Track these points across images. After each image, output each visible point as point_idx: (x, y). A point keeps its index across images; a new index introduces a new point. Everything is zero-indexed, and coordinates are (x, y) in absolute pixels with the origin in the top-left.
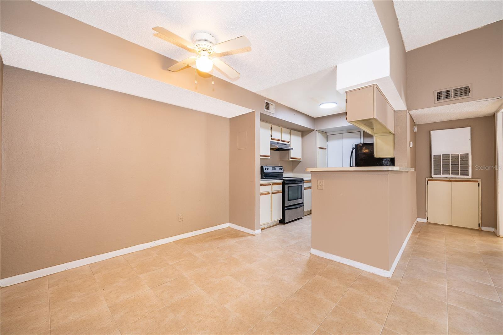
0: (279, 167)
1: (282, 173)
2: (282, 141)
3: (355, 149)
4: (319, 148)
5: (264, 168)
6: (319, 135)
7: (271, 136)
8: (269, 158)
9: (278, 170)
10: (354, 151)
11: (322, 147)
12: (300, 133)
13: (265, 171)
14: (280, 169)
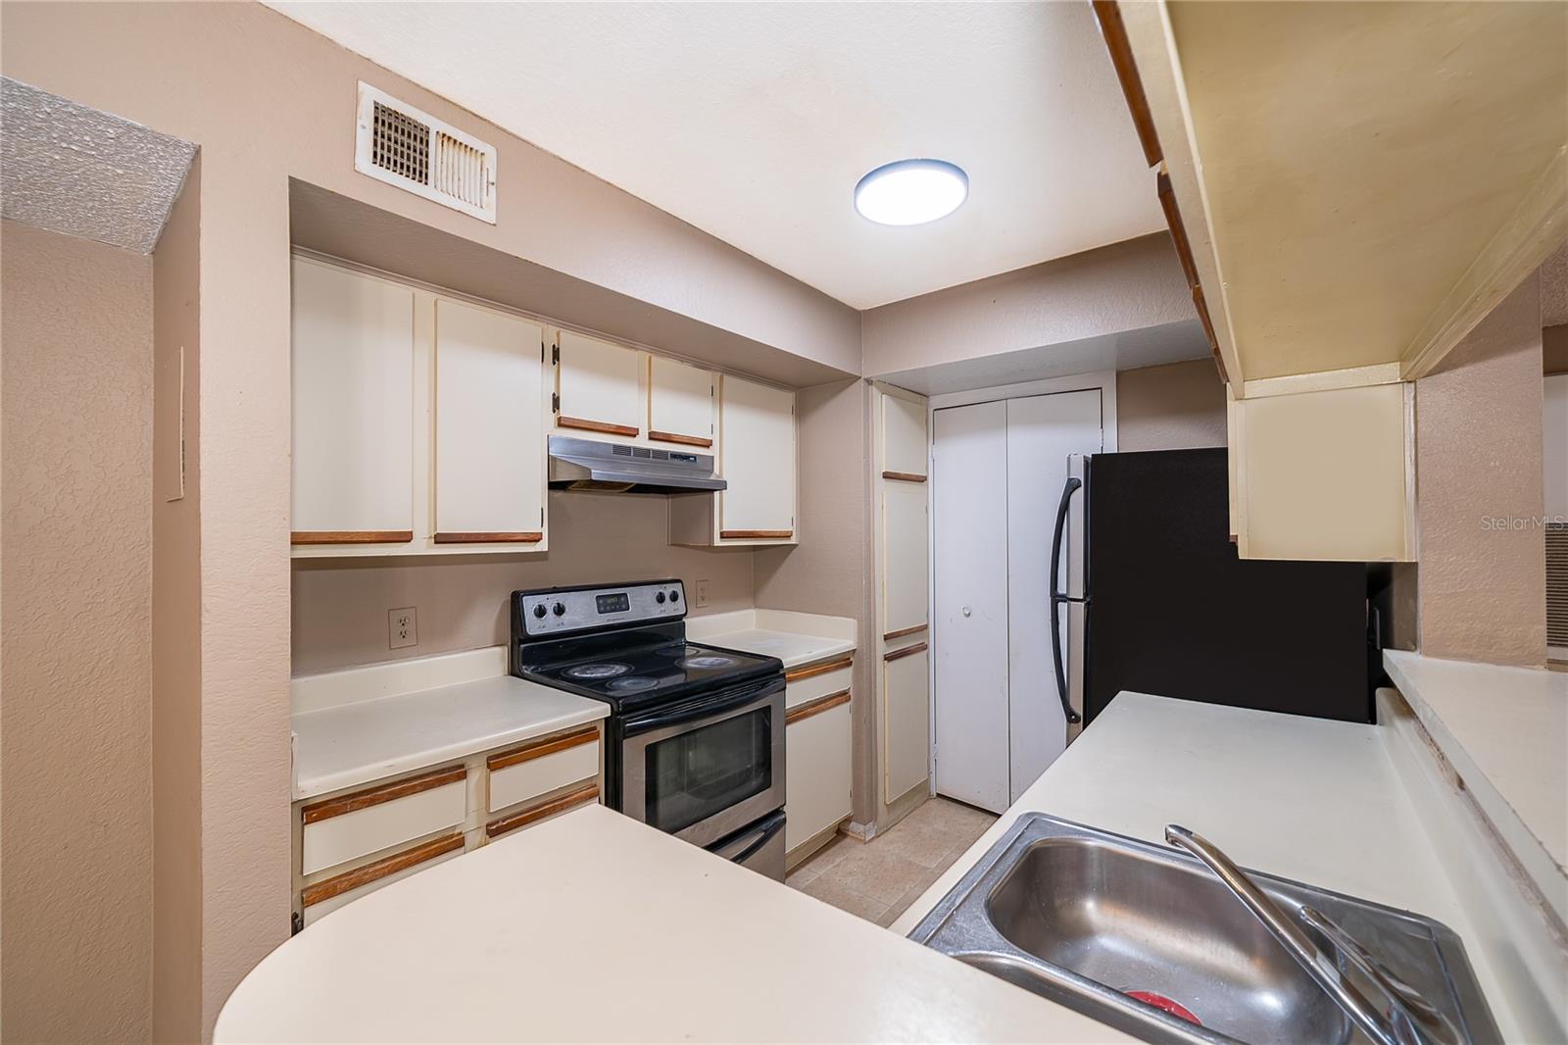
0: (657, 589)
1: (680, 618)
2: (653, 436)
3: (1081, 490)
4: (887, 476)
5: (530, 604)
6: (883, 407)
7: (556, 403)
8: (543, 546)
9: (642, 606)
10: (1078, 498)
11: (903, 472)
12: (788, 398)
13: (534, 626)
14: (661, 599)
